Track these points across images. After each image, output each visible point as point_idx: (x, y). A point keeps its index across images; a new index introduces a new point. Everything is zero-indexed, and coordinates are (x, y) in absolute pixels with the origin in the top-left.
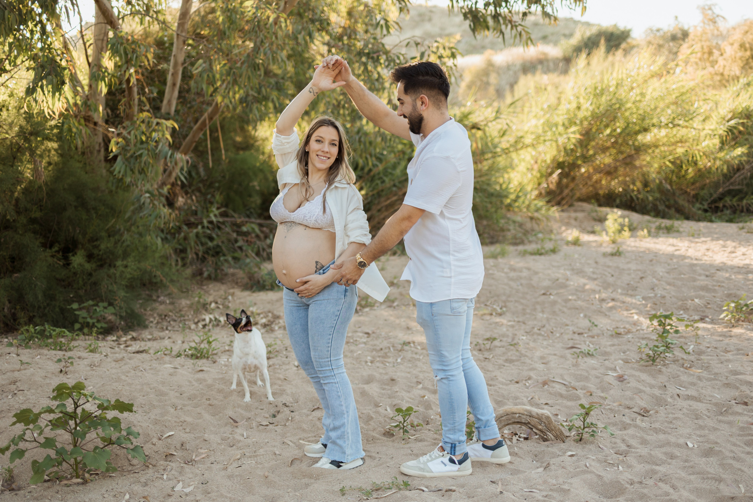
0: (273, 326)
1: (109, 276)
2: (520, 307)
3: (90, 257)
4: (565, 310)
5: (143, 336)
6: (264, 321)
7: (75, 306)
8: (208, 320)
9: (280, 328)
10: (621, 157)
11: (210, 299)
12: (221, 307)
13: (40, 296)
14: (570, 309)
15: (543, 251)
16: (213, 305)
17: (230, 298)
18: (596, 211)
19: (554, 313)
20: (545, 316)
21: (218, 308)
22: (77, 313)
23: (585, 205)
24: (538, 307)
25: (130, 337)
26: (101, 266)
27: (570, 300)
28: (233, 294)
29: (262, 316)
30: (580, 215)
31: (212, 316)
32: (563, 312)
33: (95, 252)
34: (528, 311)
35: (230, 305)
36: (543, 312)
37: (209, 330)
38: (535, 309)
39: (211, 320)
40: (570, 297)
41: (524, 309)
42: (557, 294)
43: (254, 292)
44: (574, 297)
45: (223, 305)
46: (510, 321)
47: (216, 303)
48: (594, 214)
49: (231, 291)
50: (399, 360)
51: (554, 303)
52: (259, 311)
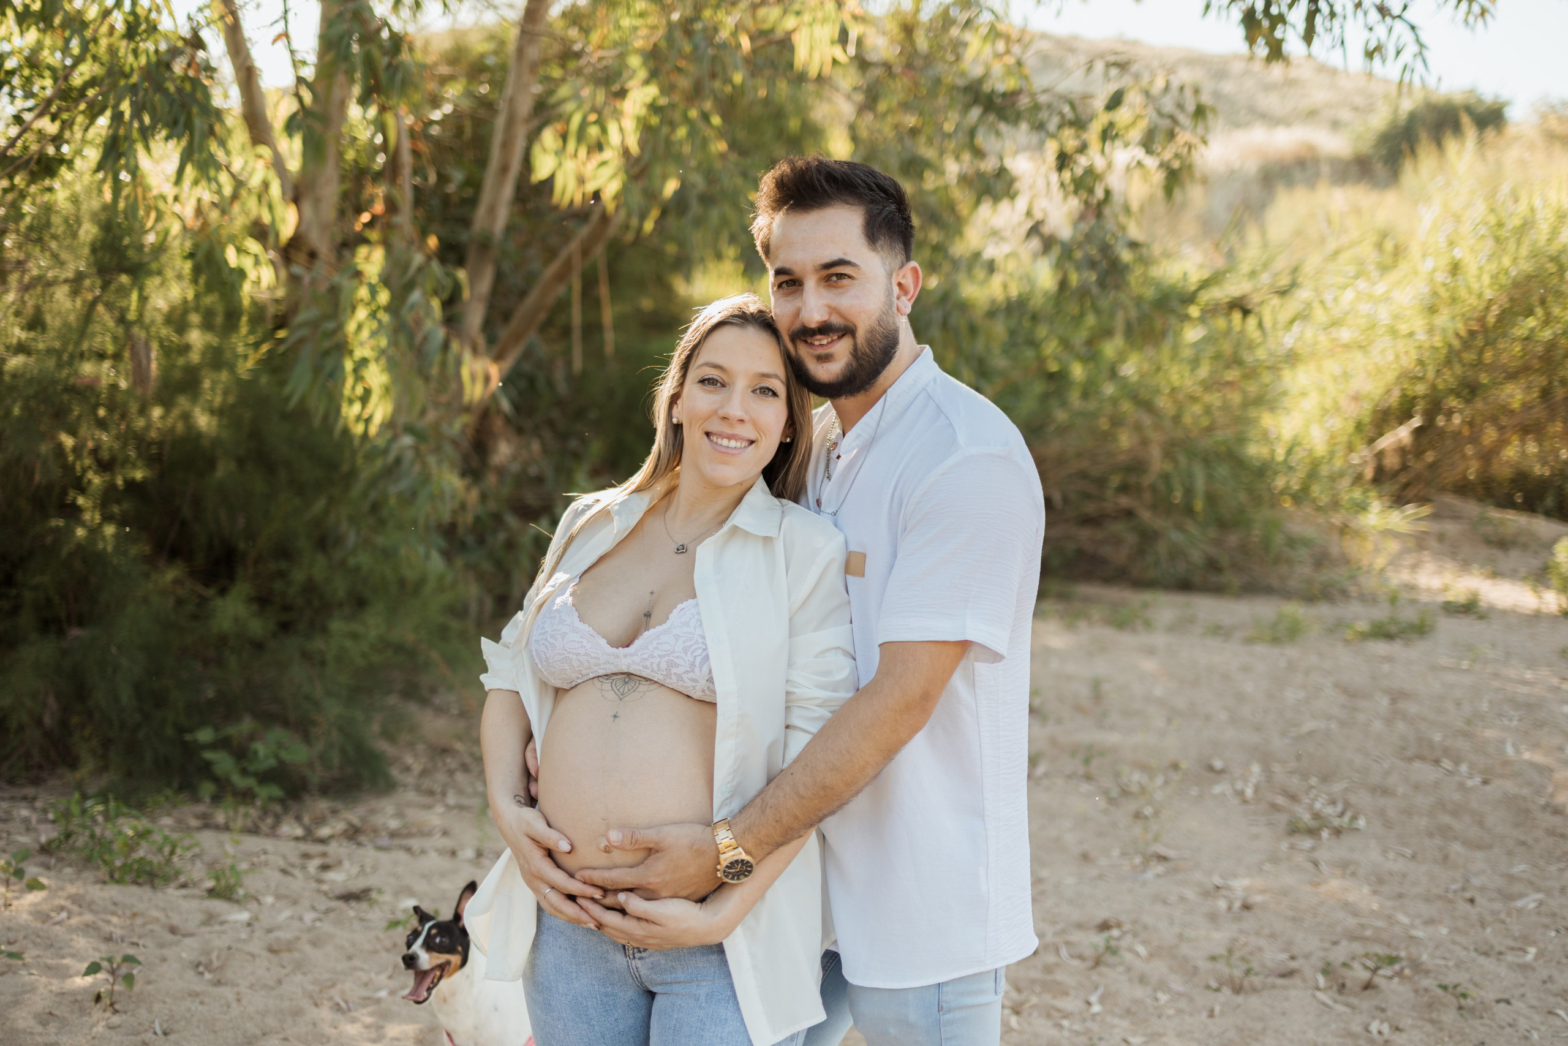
1: (306, 656)
3: (262, 601)
5: (378, 820)
7: (205, 735)
13: (126, 696)
15: (1393, 629)
18: (1490, 521)
22: (208, 755)
23: (1471, 508)
25: (340, 826)
26: (285, 627)
33: (278, 585)
48: (1489, 530)
50: (1096, 1008)
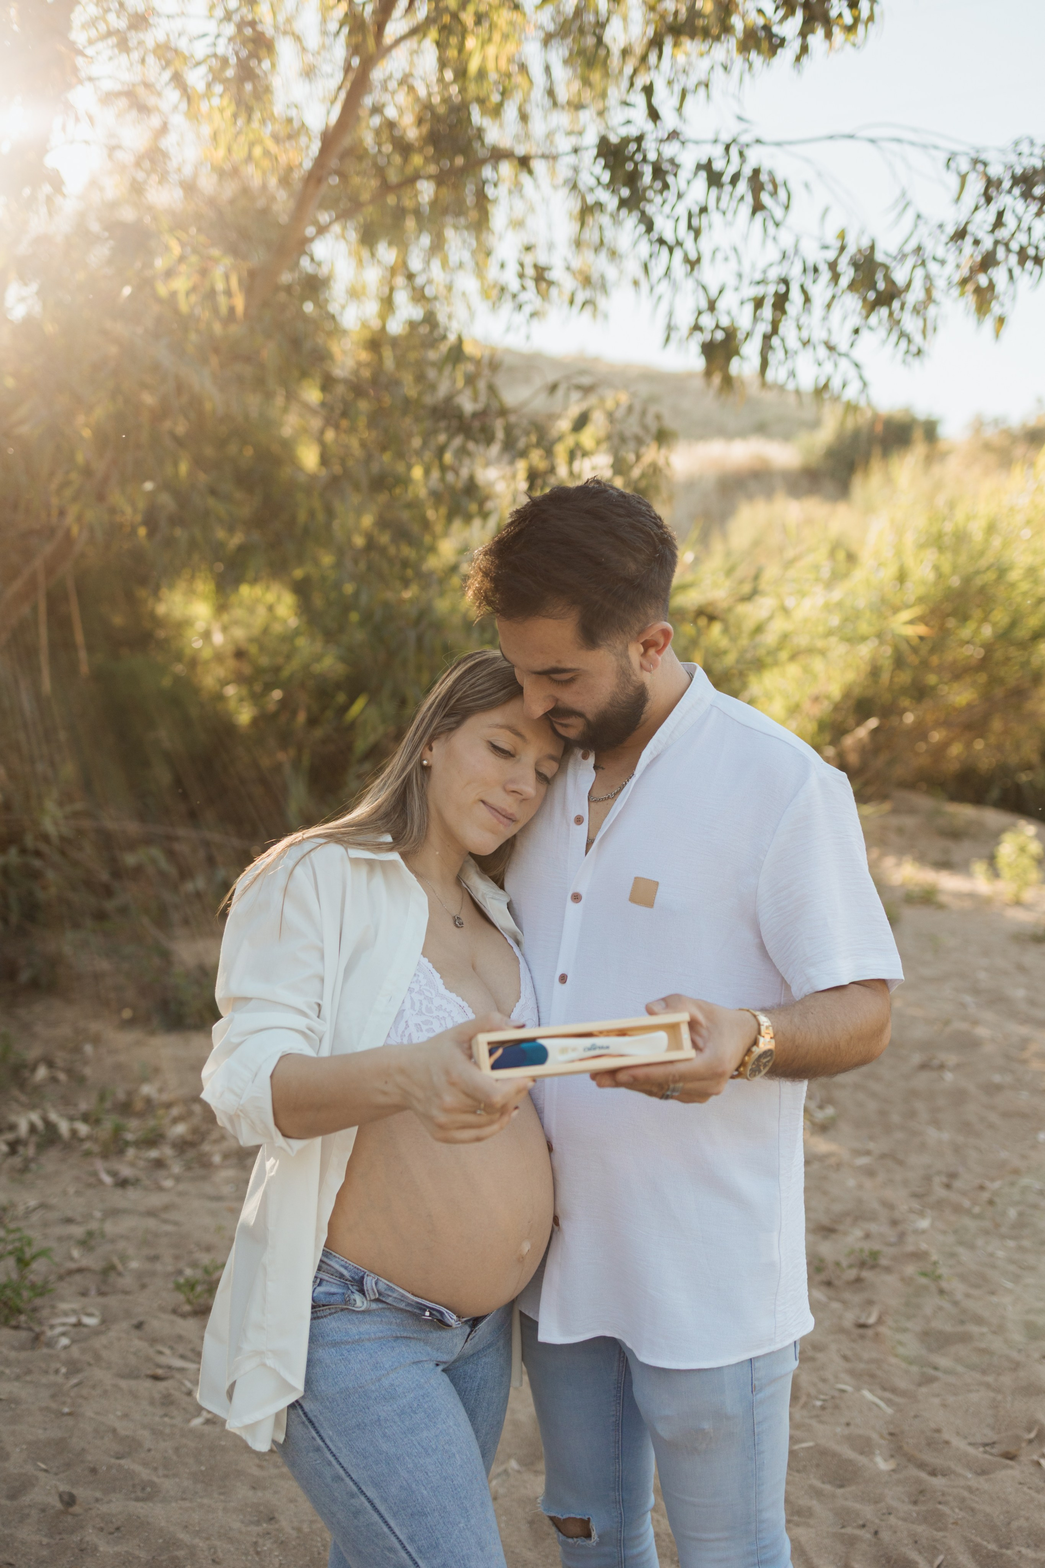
0: (206, 1147)
2: (872, 1106)
4: (993, 1117)
6: (180, 1129)
8: (23, 1128)
9: (226, 1156)
10: (999, 692)
11: (33, 1053)
12: (62, 1076)
14: (1006, 1115)
16: (42, 1072)
17: (88, 1049)
18: (944, 816)
19: (966, 1128)
20: (946, 1136)
21: (54, 1080)
23: (923, 801)
24: (920, 1106)
27: (999, 1088)
28: (96, 1040)
29: (175, 1111)
30: (909, 822)
31: (35, 1117)
32: (991, 1126)
34: (895, 1118)
35: (88, 1071)
36: (936, 1123)
37: (27, 1161)
38: (912, 1114)
39: (33, 1129)
40: (997, 1078)
41: (883, 1113)
42: (958, 1067)
43: (152, 1033)
44: (1008, 1079)
45: (69, 1071)
46: (857, 1153)
47: (50, 1064)
49: (94, 1027)
51: (959, 1097)
52: (165, 1097)
